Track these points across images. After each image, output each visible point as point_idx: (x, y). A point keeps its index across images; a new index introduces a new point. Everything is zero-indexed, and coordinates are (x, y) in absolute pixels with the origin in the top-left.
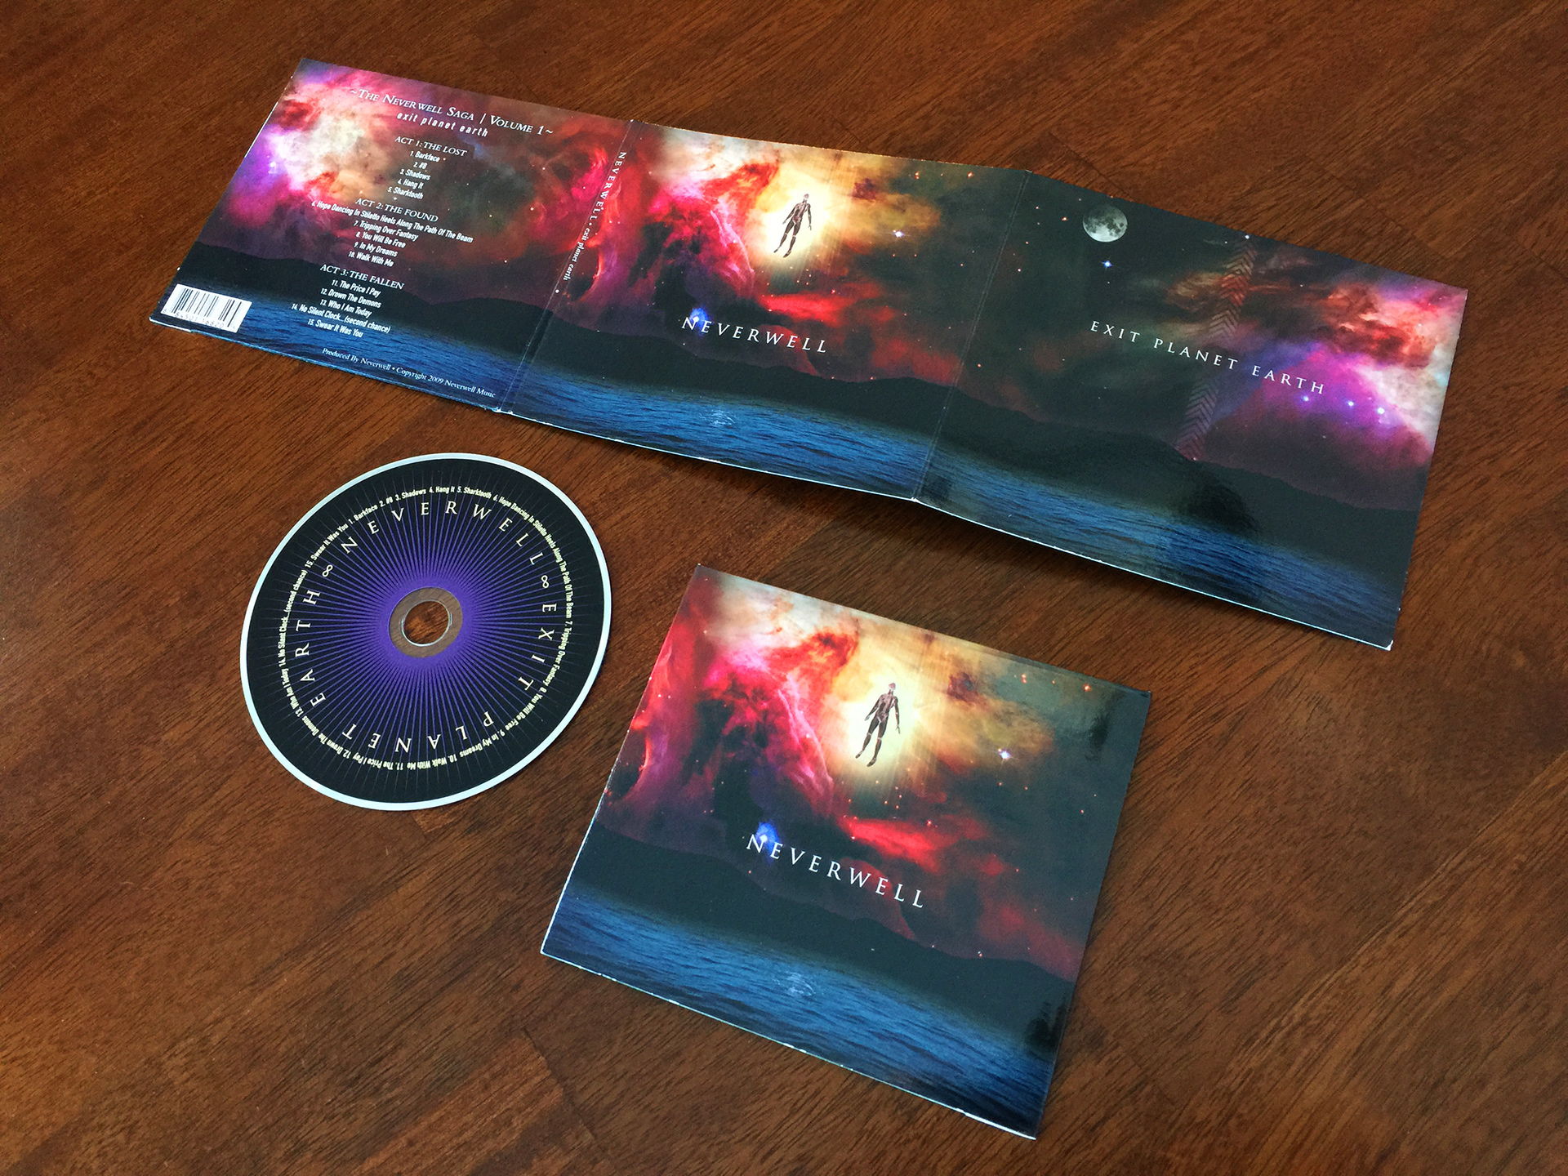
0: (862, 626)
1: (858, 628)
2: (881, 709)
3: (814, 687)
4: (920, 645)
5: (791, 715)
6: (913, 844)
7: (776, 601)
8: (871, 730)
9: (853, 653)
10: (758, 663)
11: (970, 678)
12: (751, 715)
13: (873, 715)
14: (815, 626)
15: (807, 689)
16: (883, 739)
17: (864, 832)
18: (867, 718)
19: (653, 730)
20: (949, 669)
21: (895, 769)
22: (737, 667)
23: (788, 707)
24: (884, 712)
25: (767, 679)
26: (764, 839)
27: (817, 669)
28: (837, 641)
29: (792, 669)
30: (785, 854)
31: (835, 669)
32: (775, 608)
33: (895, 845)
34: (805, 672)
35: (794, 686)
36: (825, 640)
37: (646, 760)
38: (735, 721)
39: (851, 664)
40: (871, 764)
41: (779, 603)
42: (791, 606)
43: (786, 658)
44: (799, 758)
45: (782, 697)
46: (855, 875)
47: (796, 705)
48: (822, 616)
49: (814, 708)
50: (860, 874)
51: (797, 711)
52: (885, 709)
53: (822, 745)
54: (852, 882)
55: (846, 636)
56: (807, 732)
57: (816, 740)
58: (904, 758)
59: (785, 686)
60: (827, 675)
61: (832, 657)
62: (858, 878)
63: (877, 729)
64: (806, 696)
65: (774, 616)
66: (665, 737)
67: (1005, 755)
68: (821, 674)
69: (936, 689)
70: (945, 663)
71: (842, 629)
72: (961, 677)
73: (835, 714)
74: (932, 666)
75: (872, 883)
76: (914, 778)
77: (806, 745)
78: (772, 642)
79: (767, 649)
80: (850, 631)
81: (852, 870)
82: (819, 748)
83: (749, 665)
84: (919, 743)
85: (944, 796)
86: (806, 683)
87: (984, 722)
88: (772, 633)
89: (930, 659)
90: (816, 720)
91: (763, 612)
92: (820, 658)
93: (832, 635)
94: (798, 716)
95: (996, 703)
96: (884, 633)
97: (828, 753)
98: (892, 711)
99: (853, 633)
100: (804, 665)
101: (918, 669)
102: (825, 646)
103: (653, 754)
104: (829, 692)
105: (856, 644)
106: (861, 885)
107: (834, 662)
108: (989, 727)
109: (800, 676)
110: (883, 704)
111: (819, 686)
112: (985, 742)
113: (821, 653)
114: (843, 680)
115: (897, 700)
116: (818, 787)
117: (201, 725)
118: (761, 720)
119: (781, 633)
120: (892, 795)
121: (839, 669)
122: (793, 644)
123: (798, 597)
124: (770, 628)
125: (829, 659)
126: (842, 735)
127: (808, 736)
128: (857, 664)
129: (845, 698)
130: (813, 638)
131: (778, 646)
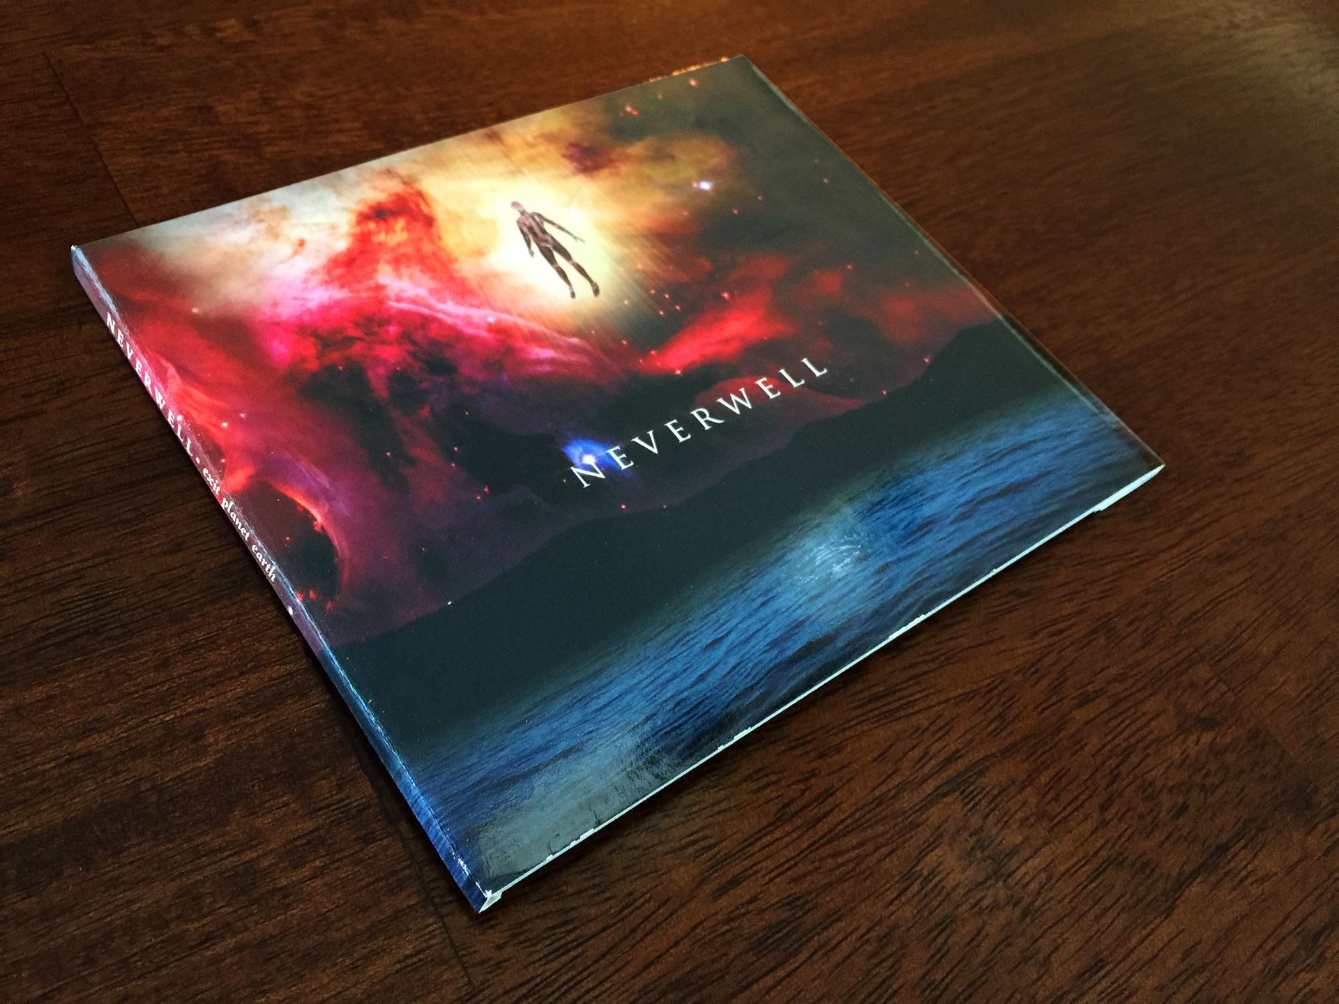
2: (535, 235)
3: (429, 270)
4: (491, 149)
5: (440, 316)
6: (739, 327)
7: (256, 217)
8: (551, 260)
9: (427, 204)
10: (319, 296)
11: (586, 144)
12: (391, 353)
13: (534, 246)
14: (345, 209)
15: (419, 275)
16: (575, 258)
18: (532, 254)
20: (552, 150)
21: (625, 277)
22: (299, 317)
23: (426, 311)
24: (540, 234)
25: (356, 302)
26: (589, 460)
27: (409, 249)
28: (391, 206)
29: (375, 270)
30: (632, 452)
31: (429, 234)
32: (262, 226)
33: (726, 341)
34: (396, 262)
35: (402, 285)
36: (379, 214)
37: (314, 512)
38: (377, 378)
39: (439, 213)
40: (596, 290)
41: (262, 216)
43: (351, 265)
44: (511, 350)
45: (403, 306)
46: (730, 402)
47: (432, 301)
49: (462, 290)
50: (733, 397)
51: (441, 306)
52: (536, 230)
53: (520, 315)
54: (737, 411)
55: (397, 194)
56: (484, 318)
57: (505, 317)
58: (620, 261)
59: (391, 293)
60: (427, 247)
61: (408, 224)
62: (737, 402)
63: (557, 256)
64: (432, 284)
65: (274, 234)
66: (302, 466)
67: (706, 186)
68: (418, 250)
69: (565, 177)
70: (541, 148)
71: (383, 190)
72: (572, 150)
73: (491, 277)
74: (531, 159)
75: (755, 394)
76: (656, 270)
77: (499, 330)
78: (311, 262)
79: (313, 272)
80: (395, 186)
81: (721, 400)
82: (520, 321)
83: (312, 306)
84: (615, 237)
85: (706, 264)
86: (413, 272)
87: (648, 172)
88: (296, 253)
89: (520, 155)
90: (477, 298)
91: (252, 240)
92: (398, 234)
93: (379, 203)
94: (450, 310)
95: (637, 149)
96: (440, 164)
97: (536, 318)
98: (547, 227)
99: (401, 186)
100: (385, 256)
101: (520, 172)
102: (385, 220)
103: (313, 496)
104: (453, 261)
105: (420, 195)
106: (749, 405)
107: (419, 229)
108: (658, 173)
109: (397, 270)
110: (531, 228)
111: (433, 263)
112: (670, 188)
113: (389, 230)
114: (454, 237)
115: (540, 216)
116: (573, 358)
118: (411, 348)
119: (308, 245)
120: (657, 300)
121: (434, 230)
122: (342, 245)
123: (278, 196)
124: (285, 250)
125: (407, 228)
126: (528, 289)
127: (491, 320)
128: (449, 212)
129: (480, 253)
130: (359, 223)
131: (323, 260)
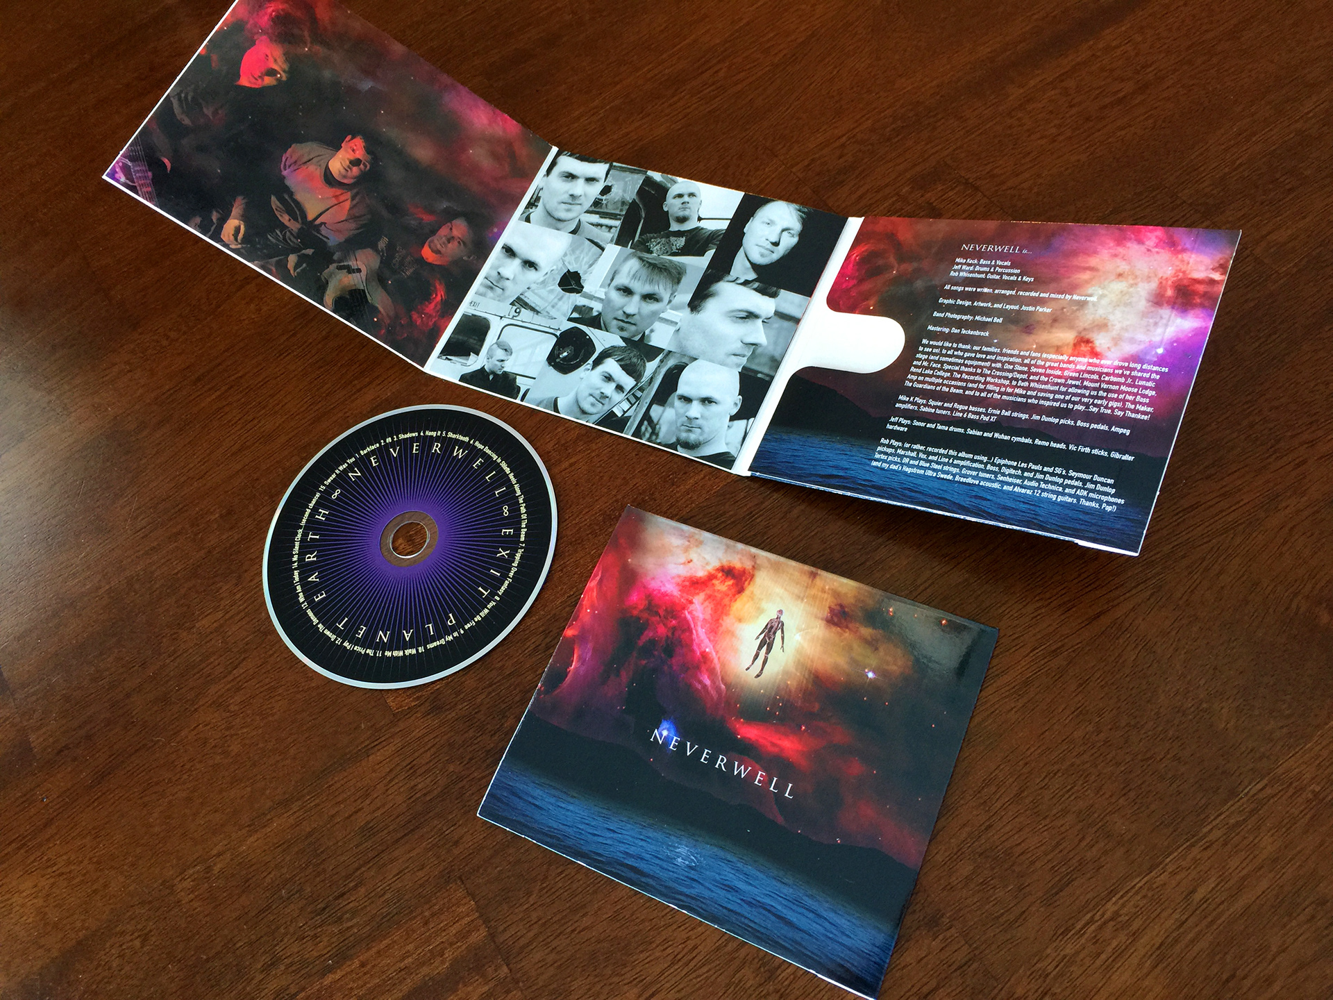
0: (758, 562)
1: (755, 563)
2: (770, 631)
3: (715, 610)
4: (805, 579)
5: (694, 631)
6: (788, 745)
7: (689, 538)
8: (760, 648)
9: (749, 584)
10: (671, 588)
11: (846, 610)
12: (662, 631)
13: (763, 635)
14: (720, 560)
15: (709, 611)
16: (770, 656)
17: (749, 732)
18: (758, 638)
19: (582, 638)
20: (829, 601)
21: (778, 681)
22: (654, 590)
23: (693, 626)
24: (771, 633)
25: (677, 601)
26: (665, 733)
27: (719, 596)
28: (736, 572)
29: (698, 594)
30: (681, 747)
31: (734, 595)
32: (687, 543)
33: (774, 745)
34: (709, 597)
35: (699, 608)
36: (728, 572)
37: (574, 664)
38: (649, 634)
39: (747, 592)
40: (758, 676)
41: (691, 540)
42: (701, 543)
43: (695, 584)
44: (698, 668)
45: (689, 617)
46: (739, 767)
47: (699, 624)
48: (726, 551)
49: (715, 627)
50: (743, 767)
51: (699, 629)
52: (773, 630)
53: (719, 658)
54: (736, 773)
55: (745, 569)
56: (707, 647)
57: (714, 654)
58: (786, 673)
59: (691, 607)
60: (726, 601)
61: (732, 585)
62: (741, 770)
63: (765, 648)
64: (708, 617)
65: (686, 550)
66: (590, 645)
67: (871, 675)
68: (722, 599)
69: (816, 617)
70: (826, 596)
71: (742, 563)
72: (838, 608)
73: (731, 633)
74: (814, 597)
75: (752, 775)
76: (793, 690)
77: (705, 656)
78: (683, 571)
79: (679, 576)
80: (748, 565)
81: (736, 763)
82: (716, 661)
83: (663, 590)
84: (799, 660)
85: (817, 707)
86: (709, 607)
87: (855, 646)
88: (684, 564)
89: (813, 591)
90: (715, 637)
91: (678, 547)
92: (722, 586)
93: (734, 568)
94: (700, 633)
95: (866, 631)
96: (776, 568)
97: (723, 665)
98: (779, 632)
99: (751, 567)
100: (708, 591)
101: (802, 600)
102: (727, 576)
103: (580, 658)
104: (727, 614)
105: (752, 577)
106: (743, 776)
107: (733, 590)
108: (859, 650)
109: (705, 601)
110: (772, 627)
111: (720, 609)
112: (853, 662)
113: (723, 582)
114: (740, 605)
115: (783, 625)
116: (713, 693)
117: (227, 616)
118: (670, 635)
119: (691, 564)
120: (774, 702)
121: (737, 596)
122: (701, 574)
123: (707, 535)
124: (683, 560)
125: (729, 588)
126: (736, 651)
127: (707, 650)
128: (752, 593)
129: (740, 620)
130: (718, 570)
131: (688, 575)
